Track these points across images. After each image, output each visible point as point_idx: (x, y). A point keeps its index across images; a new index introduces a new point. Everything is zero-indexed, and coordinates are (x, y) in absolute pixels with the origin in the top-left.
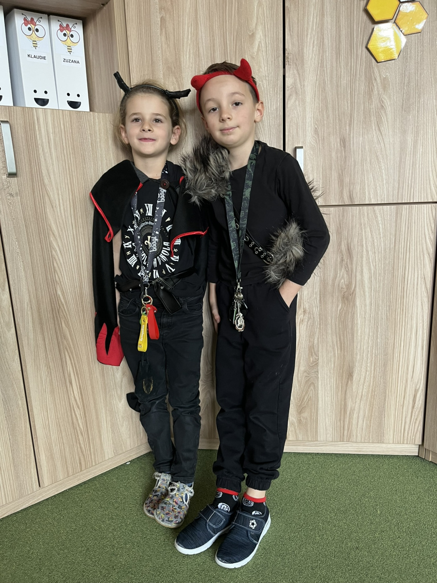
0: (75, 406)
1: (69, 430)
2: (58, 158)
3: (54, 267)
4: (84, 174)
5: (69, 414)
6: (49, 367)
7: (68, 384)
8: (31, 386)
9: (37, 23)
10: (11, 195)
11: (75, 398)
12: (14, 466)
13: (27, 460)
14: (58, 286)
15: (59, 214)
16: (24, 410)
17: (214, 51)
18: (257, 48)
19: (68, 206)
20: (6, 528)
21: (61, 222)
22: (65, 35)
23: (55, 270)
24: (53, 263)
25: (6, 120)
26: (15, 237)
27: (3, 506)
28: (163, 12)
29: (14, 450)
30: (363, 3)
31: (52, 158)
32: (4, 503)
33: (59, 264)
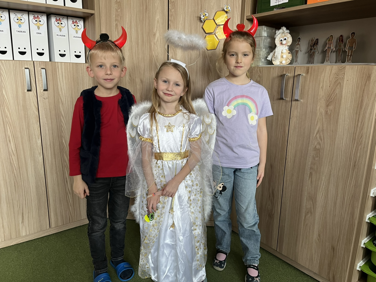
0: (68, 192)
1: (65, 203)
2: (66, 83)
3: (62, 130)
4: (78, 90)
5: (65, 196)
6: (57, 173)
7: (66, 182)
8: (48, 182)
9: (62, 20)
10: (44, 99)
11: (68, 189)
12: (39, 216)
13: (45, 214)
14: (63, 139)
15: (65, 107)
16: (45, 192)
17: (138, 40)
18: (156, 40)
19: (70, 103)
20: (33, 243)
21: (66, 111)
22: (75, 25)
24: (61, 128)
25: (44, 67)
26: (45, 116)
27: (32, 234)
28: (117, 22)
29: (39, 209)
30: (202, 24)
31: (63, 83)
32: (33, 233)
33: (64, 129)
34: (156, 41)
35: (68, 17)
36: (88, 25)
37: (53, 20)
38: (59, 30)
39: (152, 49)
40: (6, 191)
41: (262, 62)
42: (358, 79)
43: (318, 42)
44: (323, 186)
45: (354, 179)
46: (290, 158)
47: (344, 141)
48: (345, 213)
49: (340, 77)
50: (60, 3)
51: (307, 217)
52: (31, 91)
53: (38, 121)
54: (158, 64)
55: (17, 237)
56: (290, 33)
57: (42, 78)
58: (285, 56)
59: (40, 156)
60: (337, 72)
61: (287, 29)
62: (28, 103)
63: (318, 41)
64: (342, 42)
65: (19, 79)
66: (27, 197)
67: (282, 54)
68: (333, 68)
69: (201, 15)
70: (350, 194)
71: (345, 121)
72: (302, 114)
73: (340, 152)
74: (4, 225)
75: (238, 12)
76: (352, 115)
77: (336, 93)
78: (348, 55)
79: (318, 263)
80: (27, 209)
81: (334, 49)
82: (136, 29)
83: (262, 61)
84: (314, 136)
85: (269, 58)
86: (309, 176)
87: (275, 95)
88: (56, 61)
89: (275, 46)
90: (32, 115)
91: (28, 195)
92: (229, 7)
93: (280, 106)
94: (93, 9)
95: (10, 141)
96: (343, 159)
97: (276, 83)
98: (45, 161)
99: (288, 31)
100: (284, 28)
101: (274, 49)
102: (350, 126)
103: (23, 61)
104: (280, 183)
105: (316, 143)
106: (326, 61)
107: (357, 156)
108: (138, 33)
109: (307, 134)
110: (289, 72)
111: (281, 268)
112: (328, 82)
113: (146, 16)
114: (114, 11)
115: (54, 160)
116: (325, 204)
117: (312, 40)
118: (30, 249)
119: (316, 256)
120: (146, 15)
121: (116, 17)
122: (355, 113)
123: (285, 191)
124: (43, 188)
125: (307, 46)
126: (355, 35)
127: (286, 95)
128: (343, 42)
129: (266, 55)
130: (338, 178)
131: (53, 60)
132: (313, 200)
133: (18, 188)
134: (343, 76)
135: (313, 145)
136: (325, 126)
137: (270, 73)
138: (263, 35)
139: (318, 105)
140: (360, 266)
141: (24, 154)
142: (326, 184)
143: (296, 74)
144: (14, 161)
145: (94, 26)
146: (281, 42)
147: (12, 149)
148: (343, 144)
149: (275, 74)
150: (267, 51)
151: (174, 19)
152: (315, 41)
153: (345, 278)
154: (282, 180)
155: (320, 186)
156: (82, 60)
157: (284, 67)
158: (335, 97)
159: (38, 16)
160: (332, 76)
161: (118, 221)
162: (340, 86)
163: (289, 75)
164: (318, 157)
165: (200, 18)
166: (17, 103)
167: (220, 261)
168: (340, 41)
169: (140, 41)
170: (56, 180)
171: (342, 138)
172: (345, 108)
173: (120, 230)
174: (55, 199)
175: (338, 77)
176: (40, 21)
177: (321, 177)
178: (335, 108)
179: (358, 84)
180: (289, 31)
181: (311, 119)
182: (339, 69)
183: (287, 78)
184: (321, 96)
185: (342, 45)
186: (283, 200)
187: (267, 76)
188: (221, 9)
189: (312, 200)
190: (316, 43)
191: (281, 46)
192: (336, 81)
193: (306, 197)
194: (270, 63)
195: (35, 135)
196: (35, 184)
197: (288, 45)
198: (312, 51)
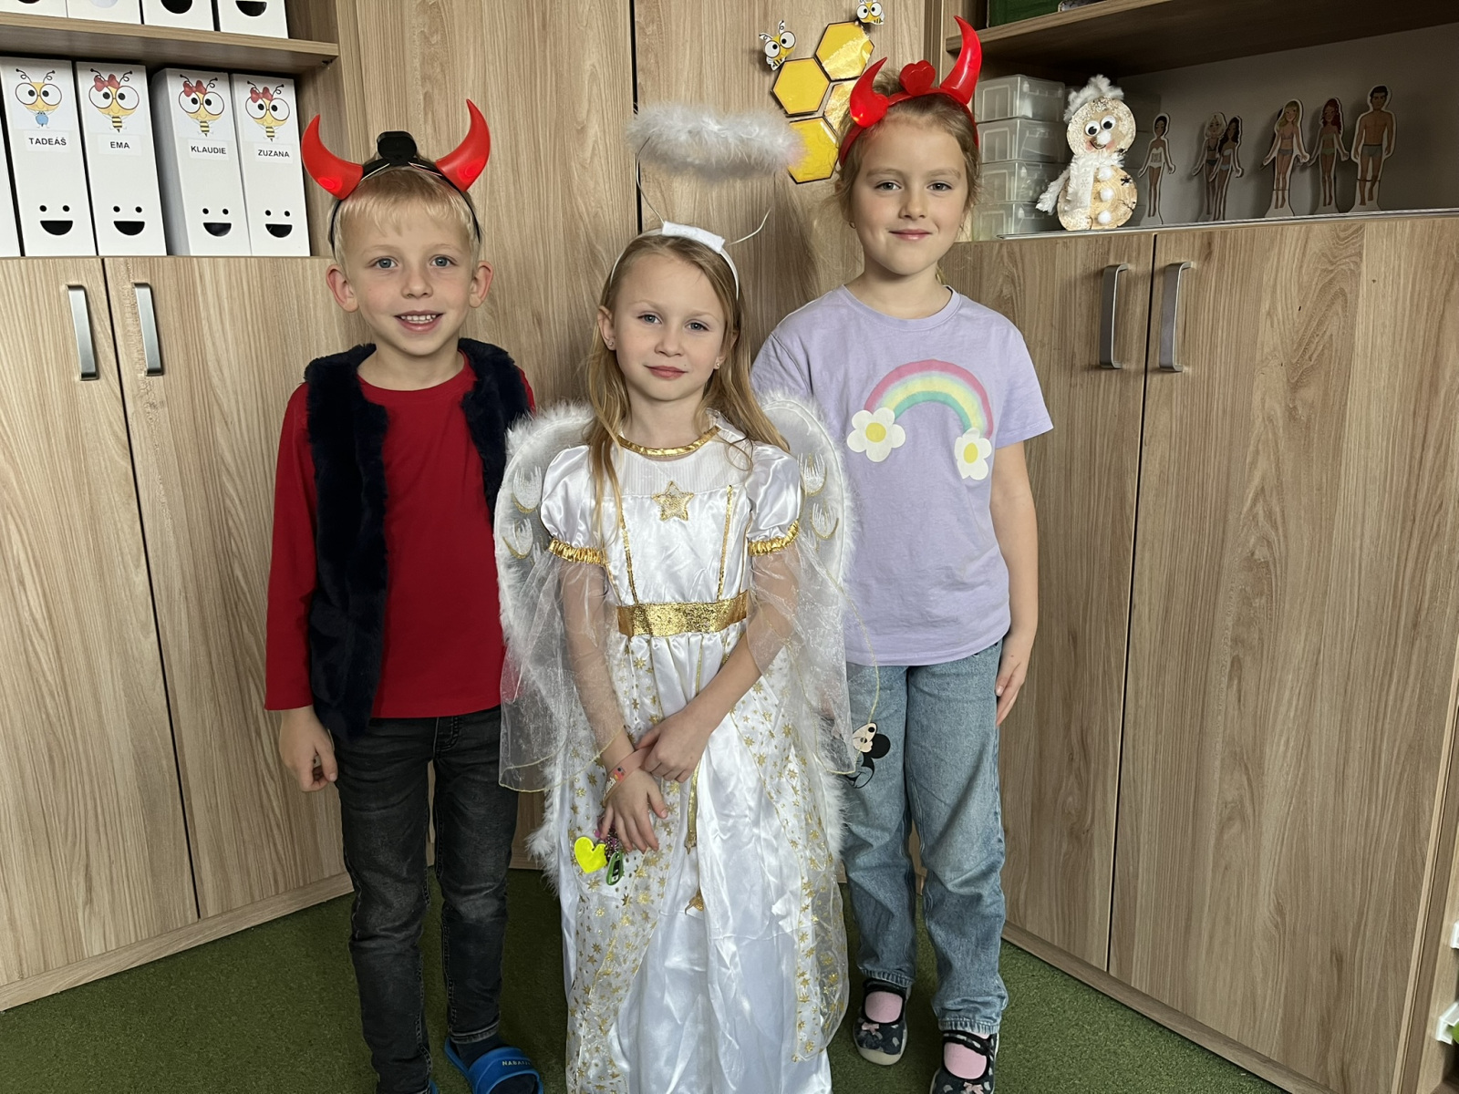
0: (265, 772)
1: (254, 817)
2: (236, 339)
3: (229, 529)
4: (285, 365)
5: (255, 789)
6: (215, 699)
7: (254, 735)
8: (184, 736)
9: (209, 89)
10: (153, 405)
11: (266, 760)
12: (153, 875)
13: (175, 866)
14: (236, 562)
15: (238, 432)
16: (171, 776)
17: (517, 152)
18: (590, 152)
19: (256, 420)
20: (135, 984)
21: (242, 450)
22: (261, 107)
23: (230, 534)
24: (227, 520)
25: (144, 281)
26: (157, 477)
27: (130, 947)
28: (428, 85)
29: (152, 846)
30: (769, 80)
31: (226, 340)
32: (133, 941)
33: (238, 522)
34: (588, 154)
35: (235, 75)
36: (313, 102)
37: (174, 87)
38: (200, 129)
39: (575, 188)
40: (19, 782)
41: (1018, 220)
42: (1415, 273)
43: (1237, 133)
44: (1288, 710)
45: (1416, 679)
46: (1150, 604)
47: (1367, 527)
48: (1382, 816)
49: (1343, 267)
50: (196, 19)
51: (1226, 837)
52: (98, 378)
53: (130, 496)
54: (599, 247)
55: (69, 964)
56: (1125, 102)
57: (138, 325)
58: (1108, 194)
59: (146, 637)
60: (1330, 249)
61: (1113, 84)
62: (89, 425)
63: (1237, 127)
64: (1335, 128)
65: (46, 330)
66: (101, 802)
67: (1099, 186)
68: (1311, 235)
69: (763, 43)
70: (1399, 738)
71: (1368, 448)
72: (1191, 424)
73: (1353, 572)
74: (17, 916)
75: (912, 24)
76: (1397, 420)
77: (1328, 334)
78: (1364, 180)
79: (1279, 1019)
80: (105, 851)
81: (1305, 157)
82: (506, 109)
83: (1016, 214)
84: (1245, 509)
85: (1046, 204)
86: (1230, 671)
87: (1076, 350)
88: (192, 254)
89: (1069, 155)
90: (108, 475)
91: (103, 793)
92: (876, 6)
93: (1101, 396)
94: (330, 36)
95: (22, 583)
96: (1369, 602)
97: (1080, 305)
98: (169, 656)
99: (1119, 92)
100: (1102, 82)
101: (1065, 169)
102: (1393, 466)
103: (61, 260)
104: (1112, 705)
105: (1252, 540)
106: (1276, 207)
107: (1424, 587)
108: (515, 128)
109: (1216, 502)
110: (1129, 256)
111: (1127, 1043)
112: (1294, 290)
113: (545, 56)
114: (417, 43)
115: (202, 650)
116: (1299, 782)
117: (1215, 126)
118: (122, 1007)
119: (1269, 991)
120: (544, 51)
121: (422, 64)
122: (1411, 413)
123: (1134, 735)
124: (164, 762)
125: (1195, 147)
126: (1389, 97)
127: (1124, 351)
128: (1339, 129)
129: (1031, 193)
130: (1348, 679)
131: (180, 250)
132: (1249, 766)
133: (64, 767)
134: (1355, 263)
135: (1240, 549)
136: (1288, 467)
137: (1054, 264)
138: (1018, 113)
139: (1255, 384)
140: (1450, 1027)
141: (82, 633)
142: (1301, 702)
143: (1160, 264)
144: (43, 660)
145: (339, 105)
146: (1091, 137)
147: (32, 614)
148: (1367, 541)
149: (1077, 264)
150: (1036, 177)
151: (657, 62)
152: (1224, 126)
153: (1390, 1077)
154: (1120, 693)
155: (1276, 712)
156: (297, 244)
157: (1110, 237)
158: (1326, 351)
159: (112, 77)
160: (1308, 266)
161: (473, 887)
162: (1344, 308)
163: (1131, 267)
164: (1262, 595)
165: (763, 56)
166: (43, 430)
167: (881, 1024)
168: (1325, 123)
169: (523, 158)
170: (215, 727)
171: (1360, 516)
172: (1370, 392)
173: (479, 921)
174: (213, 802)
175: (1332, 271)
176: (122, 97)
177: (1278, 676)
178: (1326, 394)
179: (1416, 296)
180: (1123, 91)
181: (1231, 443)
182: (1338, 237)
183: (1124, 281)
184: (1266, 350)
185: (1338, 137)
186: (1128, 772)
187: (1041, 278)
188: (844, 17)
189: (1246, 768)
190: (1232, 133)
191: (1094, 154)
192: (1324, 286)
193: (1219, 757)
194: (1051, 222)
195: (122, 554)
196: (131, 747)
197: (1119, 147)
198: (1216, 169)
